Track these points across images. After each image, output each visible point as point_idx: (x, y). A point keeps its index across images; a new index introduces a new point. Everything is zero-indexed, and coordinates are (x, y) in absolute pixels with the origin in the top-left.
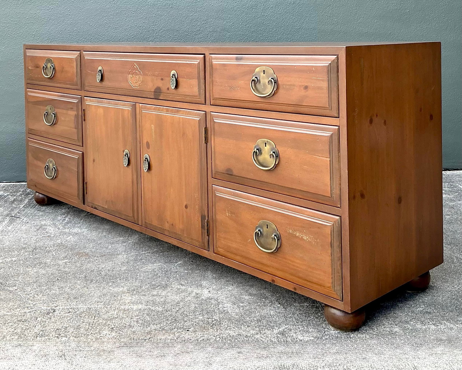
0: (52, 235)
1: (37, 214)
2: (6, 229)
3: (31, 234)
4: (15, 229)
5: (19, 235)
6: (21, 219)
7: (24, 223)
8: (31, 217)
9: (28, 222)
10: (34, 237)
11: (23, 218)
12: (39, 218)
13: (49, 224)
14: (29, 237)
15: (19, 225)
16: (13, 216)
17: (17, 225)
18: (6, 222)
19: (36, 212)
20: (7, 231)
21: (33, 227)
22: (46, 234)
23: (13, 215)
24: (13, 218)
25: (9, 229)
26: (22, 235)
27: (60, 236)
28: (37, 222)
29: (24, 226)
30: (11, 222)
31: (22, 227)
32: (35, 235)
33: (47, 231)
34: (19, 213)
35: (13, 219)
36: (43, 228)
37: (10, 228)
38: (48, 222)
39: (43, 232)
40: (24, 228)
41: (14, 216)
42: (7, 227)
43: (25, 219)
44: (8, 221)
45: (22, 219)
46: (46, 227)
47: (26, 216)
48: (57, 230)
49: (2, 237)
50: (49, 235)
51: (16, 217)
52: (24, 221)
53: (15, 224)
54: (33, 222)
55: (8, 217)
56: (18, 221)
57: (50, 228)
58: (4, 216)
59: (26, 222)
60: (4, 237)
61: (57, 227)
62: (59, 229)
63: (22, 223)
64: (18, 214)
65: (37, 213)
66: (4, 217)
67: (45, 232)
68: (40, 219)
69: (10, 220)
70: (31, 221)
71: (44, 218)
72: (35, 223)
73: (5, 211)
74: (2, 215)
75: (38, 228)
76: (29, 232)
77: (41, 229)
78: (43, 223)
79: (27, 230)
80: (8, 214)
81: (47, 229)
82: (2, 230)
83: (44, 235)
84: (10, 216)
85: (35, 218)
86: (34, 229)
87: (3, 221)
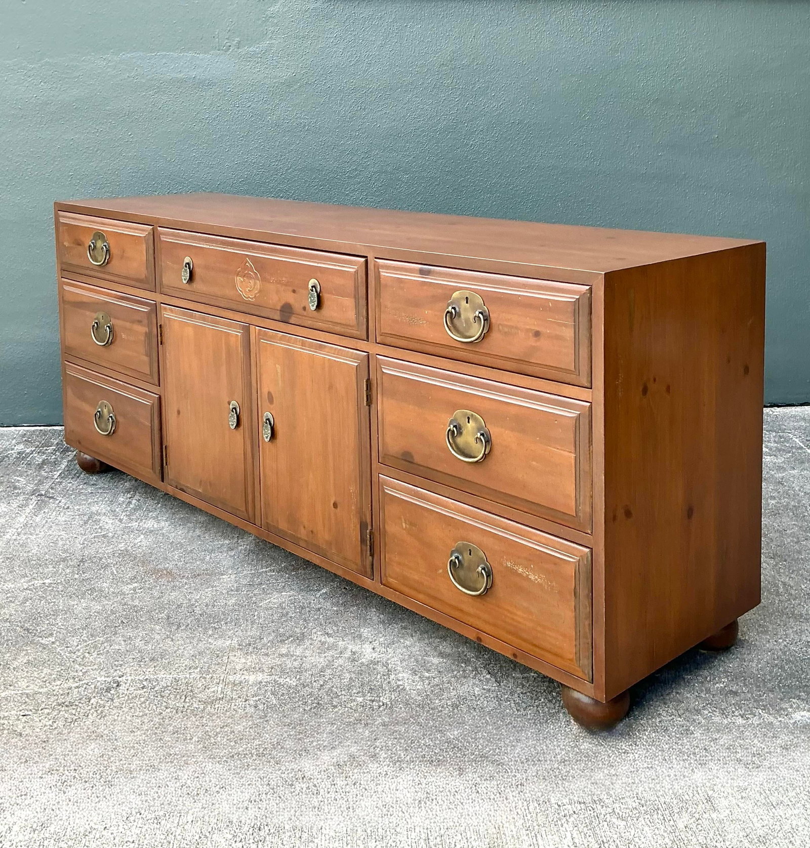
0: (110, 535)
1: (82, 491)
2: (31, 522)
3: (74, 532)
4: (47, 522)
5: (55, 533)
6: (57, 500)
7: (61, 510)
8: (73, 496)
9: (68, 508)
10: (80, 538)
11: (60, 499)
12: (86, 500)
13: (104, 511)
14: (72, 537)
15: (54, 513)
16: (42, 495)
17: (50, 514)
18: (31, 507)
19: (81, 487)
20: (34, 525)
21: (78, 517)
22: (100, 531)
23: (43, 493)
24: (43, 498)
25: (37, 521)
26: (59, 534)
27: (124, 537)
28: (84, 507)
29: (62, 514)
30: (40, 506)
31: (59, 518)
32: (81, 534)
33: (101, 525)
34: (52, 488)
35: (43, 501)
36: (94, 520)
37: (38, 519)
38: (102, 506)
39: (94, 528)
40: (62, 519)
41: (45, 496)
42: (35, 517)
43: (63, 501)
44: (34, 505)
45: (58, 502)
46: (99, 517)
47: (65, 496)
48: (119, 523)
49: (26, 537)
50: (105, 533)
51: (48, 497)
52: (62, 504)
53: (46, 511)
54: (78, 507)
55: (33, 497)
56: (52, 505)
57: (107, 520)
58: (28, 494)
59: (66, 507)
60: (30, 536)
61: (118, 518)
62: (121, 521)
63: (57, 509)
64: (50, 490)
65: (82, 489)
66: (27, 496)
67: (98, 527)
68: (89, 502)
69: (37, 503)
70: (73, 505)
71: (96, 500)
72: (81, 510)
73: (29, 484)
74: (24, 493)
75: (86, 519)
76: (71, 527)
77: (90, 521)
78: (94, 509)
79: (67, 524)
80: (34, 490)
81: (102, 522)
82: (25, 522)
83: (96, 533)
84: (38, 495)
85: (81, 499)
86: (78, 521)
87: (27, 505)
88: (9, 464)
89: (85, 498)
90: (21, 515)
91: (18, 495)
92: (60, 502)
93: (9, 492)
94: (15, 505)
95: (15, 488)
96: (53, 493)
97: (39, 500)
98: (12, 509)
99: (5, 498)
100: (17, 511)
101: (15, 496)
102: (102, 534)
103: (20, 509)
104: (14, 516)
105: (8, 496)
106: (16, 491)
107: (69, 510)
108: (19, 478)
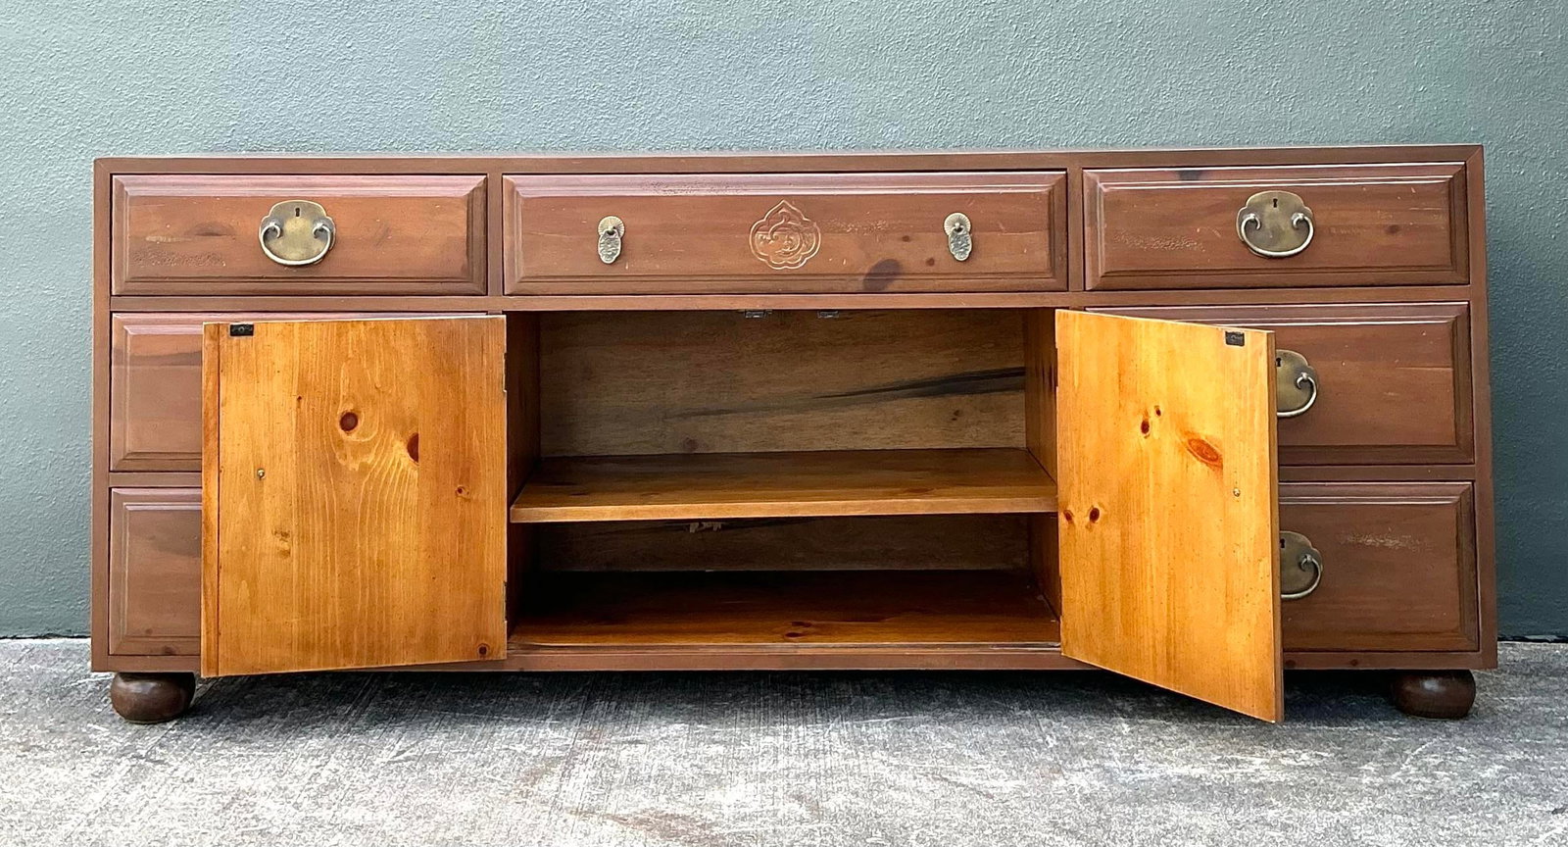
0: (275, 831)
1: (222, 752)
2: (117, 803)
3: (202, 823)
4: (147, 804)
5: (162, 823)
6: (170, 766)
7: (178, 783)
8: (204, 760)
9: (192, 780)
10: (214, 834)
11: (176, 765)
12: (229, 768)
13: (263, 788)
14: (196, 832)
15: (164, 788)
16: (141, 757)
17: (155, 789)
18: (117, 777)
19: (219, 745)
20: (121, 808)
21: (210, 797)
22: (254, 822)
23: (143, 753)
24: (142, 761)
25: (127, 801)
26: (172, 826)
27: (303, 835)
28: (223, 779)
29: (179, 791)
30: (136, 776)
31: (173, 798)
32: (217, 827)
33: (256, 813)
34: (161, 746)
35: (141, 767)
36: (243, 803)
37: (130, 798)
38: (262, 779)
39: (243, 816)
40: (177, 798)
41: (147, 758)
42: (124, 795)
43: (182, 767)
44: (124, 773)
45: (172, 769)
46: (252, 799)
47: (186, 759)
48: (294, 810)
49: (103, 829)
50: (265, 826)
51: (152, 761)
52: (180, 774)
53: (147, 784)
54: (212, 780)
55: (123, 758)
56: (159, 774)
57: (270, 803)
58: (112, 754)
59: (187, 779)
60: (112, 828)
61: (293, 801)
62: (297, 806)
63: (170, 781)
64: (157, 748)
65: (222, 748)
66: (111, 758)
67: (250, 816)
68: (233, 772)
69: (130, 770)
70: (201, 775)
71: (247, 768)
72: (217, 785)
73: (115, 737)
74: (105, 752)
75: (227, 802)
76: (196, 815)
77: (235, 805)
78: (244, 783)
79: (188, 808)
80: (125, 748)
81: (257, 808)
82: (104, 803)
83: (246, 827)
84: (133, 757)
85: (217, 766)
86: (211, 804)
87: (109, 773)
88: (79, 702)
89: (226, 764)
90: (96, 791)
91: (94, 754)
92: (175, 770)
93: (75, 749)
94: (86, 773)
95: (88, 743)
96: (163, 754)
97: (134, 766)
98: (80, 778)
99: (67, 760)
100: (89, 783)
101: (87, 757)
102: (258, 828)
103: (96, 780)
104: (82, 791)
105: (73, 756)
106: (90, 749)
107: (193, 784)
108: (96, 727)
